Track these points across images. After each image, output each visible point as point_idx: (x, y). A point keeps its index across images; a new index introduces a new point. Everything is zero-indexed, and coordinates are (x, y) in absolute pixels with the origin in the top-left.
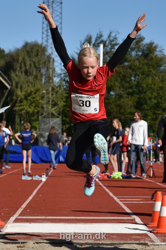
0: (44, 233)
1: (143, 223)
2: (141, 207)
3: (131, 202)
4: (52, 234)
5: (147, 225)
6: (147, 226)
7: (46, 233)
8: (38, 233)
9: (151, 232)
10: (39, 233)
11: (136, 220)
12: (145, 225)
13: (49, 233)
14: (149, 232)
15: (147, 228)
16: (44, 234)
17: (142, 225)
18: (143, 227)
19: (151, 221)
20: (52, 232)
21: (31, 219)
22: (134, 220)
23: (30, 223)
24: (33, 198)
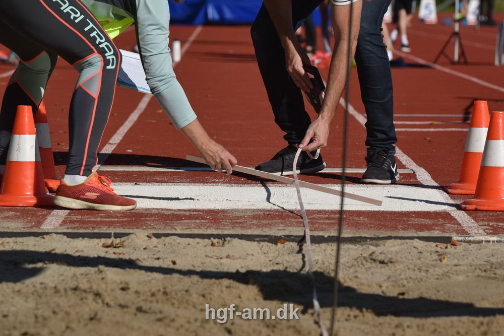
0: (175, 210)
1: (436, 184)
2: (430, 141)
3: (403, 130)
4: (197, 213)
5: (450, 190)
6: (448, 193)
7: (179, 210)
8: (158, 209)
9: (459, 207)
10: (162, 209)
11: (417, 176)
12: (443, 188)
13: (189, 210)
14: (454, 209)
15: (449, 198)
16: (176, 213)
17: (434, 190)
18: (438, 195)
19: (458, 180)
20: (195, 208)
21: (139, 172)
22: (414, 175)
23: (136, 184)
24: (141, 117)
